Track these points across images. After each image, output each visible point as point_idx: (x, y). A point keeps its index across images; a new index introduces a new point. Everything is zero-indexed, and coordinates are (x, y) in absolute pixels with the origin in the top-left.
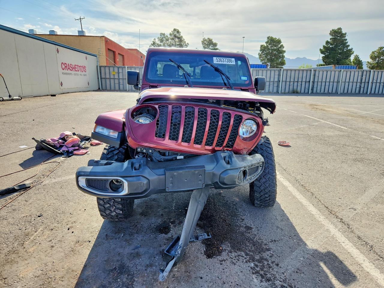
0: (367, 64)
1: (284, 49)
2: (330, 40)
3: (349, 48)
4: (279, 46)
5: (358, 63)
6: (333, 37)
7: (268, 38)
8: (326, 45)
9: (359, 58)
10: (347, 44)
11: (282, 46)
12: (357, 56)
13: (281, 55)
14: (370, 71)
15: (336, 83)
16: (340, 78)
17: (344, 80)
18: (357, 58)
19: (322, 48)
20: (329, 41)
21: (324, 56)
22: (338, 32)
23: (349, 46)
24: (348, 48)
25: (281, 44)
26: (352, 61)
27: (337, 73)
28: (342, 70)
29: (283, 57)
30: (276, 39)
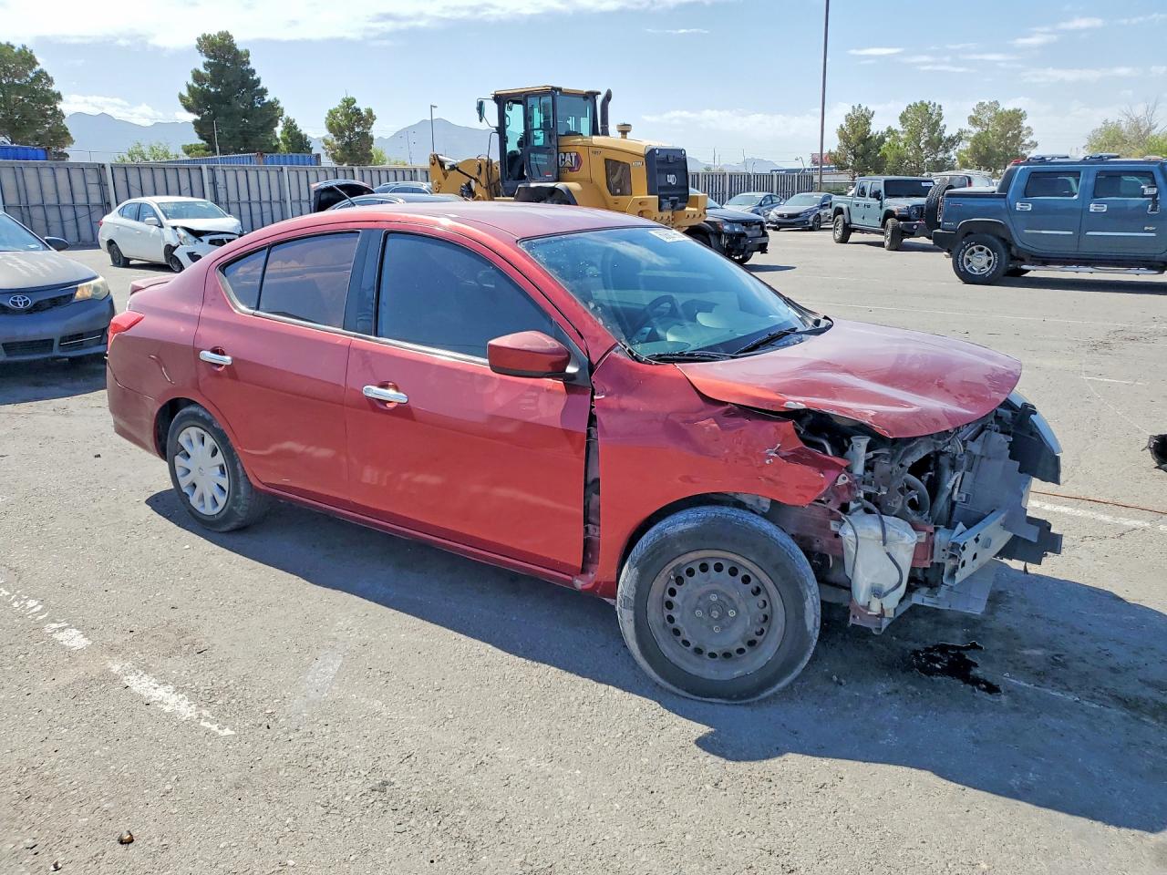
0: (324, 148)
1: (54, 88)
2: (206, 69)
3: (267, 99)
4: (31, 75)
5: (298, 143)
6: (212, 61)
8: (196, 85)
9: (295, 127)
10: (260, 87)
11: (41, 75)
12: (291, 123)
13: (47, 109)
14: (353, 171)
15: (278, 205)
16: (285, 192)
17: (295, 197)
18: (291, 127)
19: (186, 94)
20: (202, 70)
21: (199, 118)
22: (224, 45)
23: (264, 92)
24: (264, 100)
25: (37, 68)
26: (279, 136)
27: (273, 175)
28: (285, 169)
29: (58, 115)
30: (13, 47)
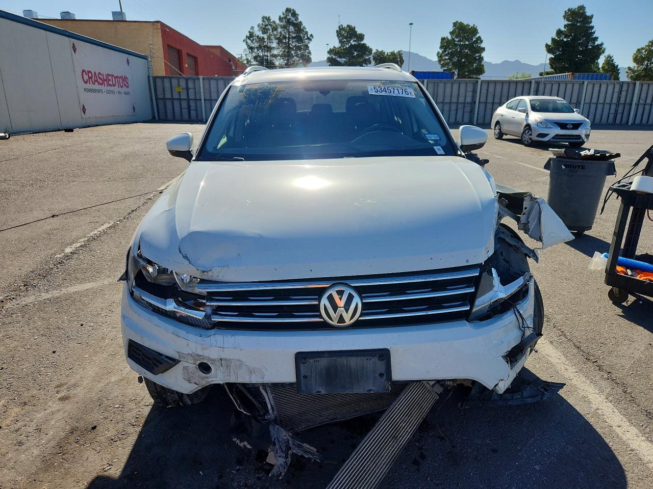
0: (627, 72)
1: (482, 45)
2: (565, 28)
3: (597, 43)
4: (474, 39)
5: (612, 69)
6: (570, 23)
7: (455, 24)
8: (556, 38)
9: (612, 60)
10: (594, 36)
11: (479, 38)
12: (611, 58)
13: (476, 57)
14: (635, 84)
15: (574, 105)
16: (581, 97)
17: (588, 101)
18: (610, 62)
19: (550, 43)
20: (563, 29)
21: (553, 57)
22: (579, 13)
23: (596, 39)
24: (594, 43)
25: (478, 35)
26: (600, 66)
27: (576, 86)
28: (586, 83)
29: (481, 59)
30: (469, 26)
